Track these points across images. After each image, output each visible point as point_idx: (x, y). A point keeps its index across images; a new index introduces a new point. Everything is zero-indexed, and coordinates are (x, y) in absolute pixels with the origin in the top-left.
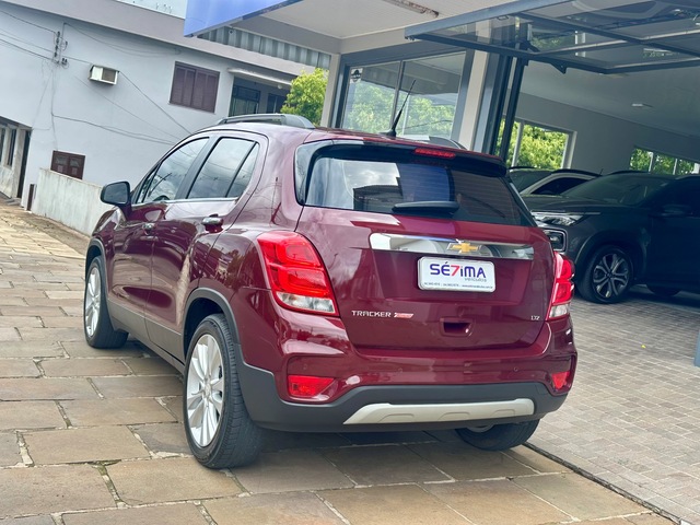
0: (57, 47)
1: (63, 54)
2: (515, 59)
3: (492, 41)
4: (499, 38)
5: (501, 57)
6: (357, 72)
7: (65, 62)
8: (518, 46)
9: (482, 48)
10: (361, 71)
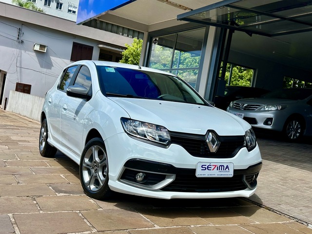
1: (22, 38)
2: (228, 30)
3: (218, 21)
5: (222, 29)
6: (156, 40)
7: (22, 42)
8: (229, 23)
9: (213, 24)
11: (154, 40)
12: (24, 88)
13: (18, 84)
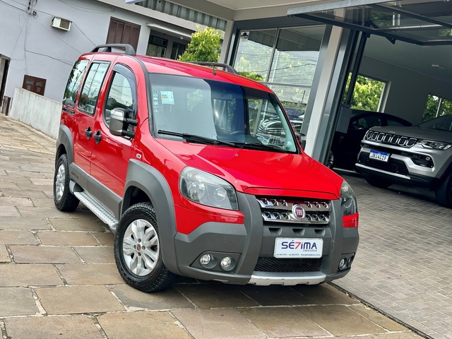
2: (361, 33)
3: (346, 19)
4: (351, 17)
5: (352, 31)
6: (245, 34)
8: (363, 24)
9: (338, 24)
10: (248, 33)
11: (242, 33)
12: (35, 85)
13: (27, 78)
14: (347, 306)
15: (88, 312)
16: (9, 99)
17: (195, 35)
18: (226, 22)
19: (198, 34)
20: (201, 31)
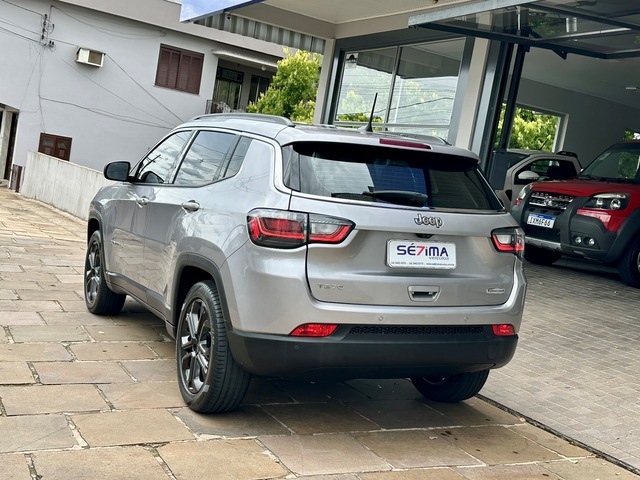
0: (44, 30)
1: (50, 37)
2: (516, 46)
3: (494, 27)
4: (500, 25)
5: (503, 44)
6: (352, 57)
7: (51, 44)
8: (519, 33)
9: (483, 35)
10: (356, 56)
11: (348, 56)
12: (57, 147)
13: (44, 137)
14: (506, 426)
15: (145, 442)
16: (20, 168)
17: (283, 63)
18: (324, 41)
19: (287, 61)
20: (290, 56)
